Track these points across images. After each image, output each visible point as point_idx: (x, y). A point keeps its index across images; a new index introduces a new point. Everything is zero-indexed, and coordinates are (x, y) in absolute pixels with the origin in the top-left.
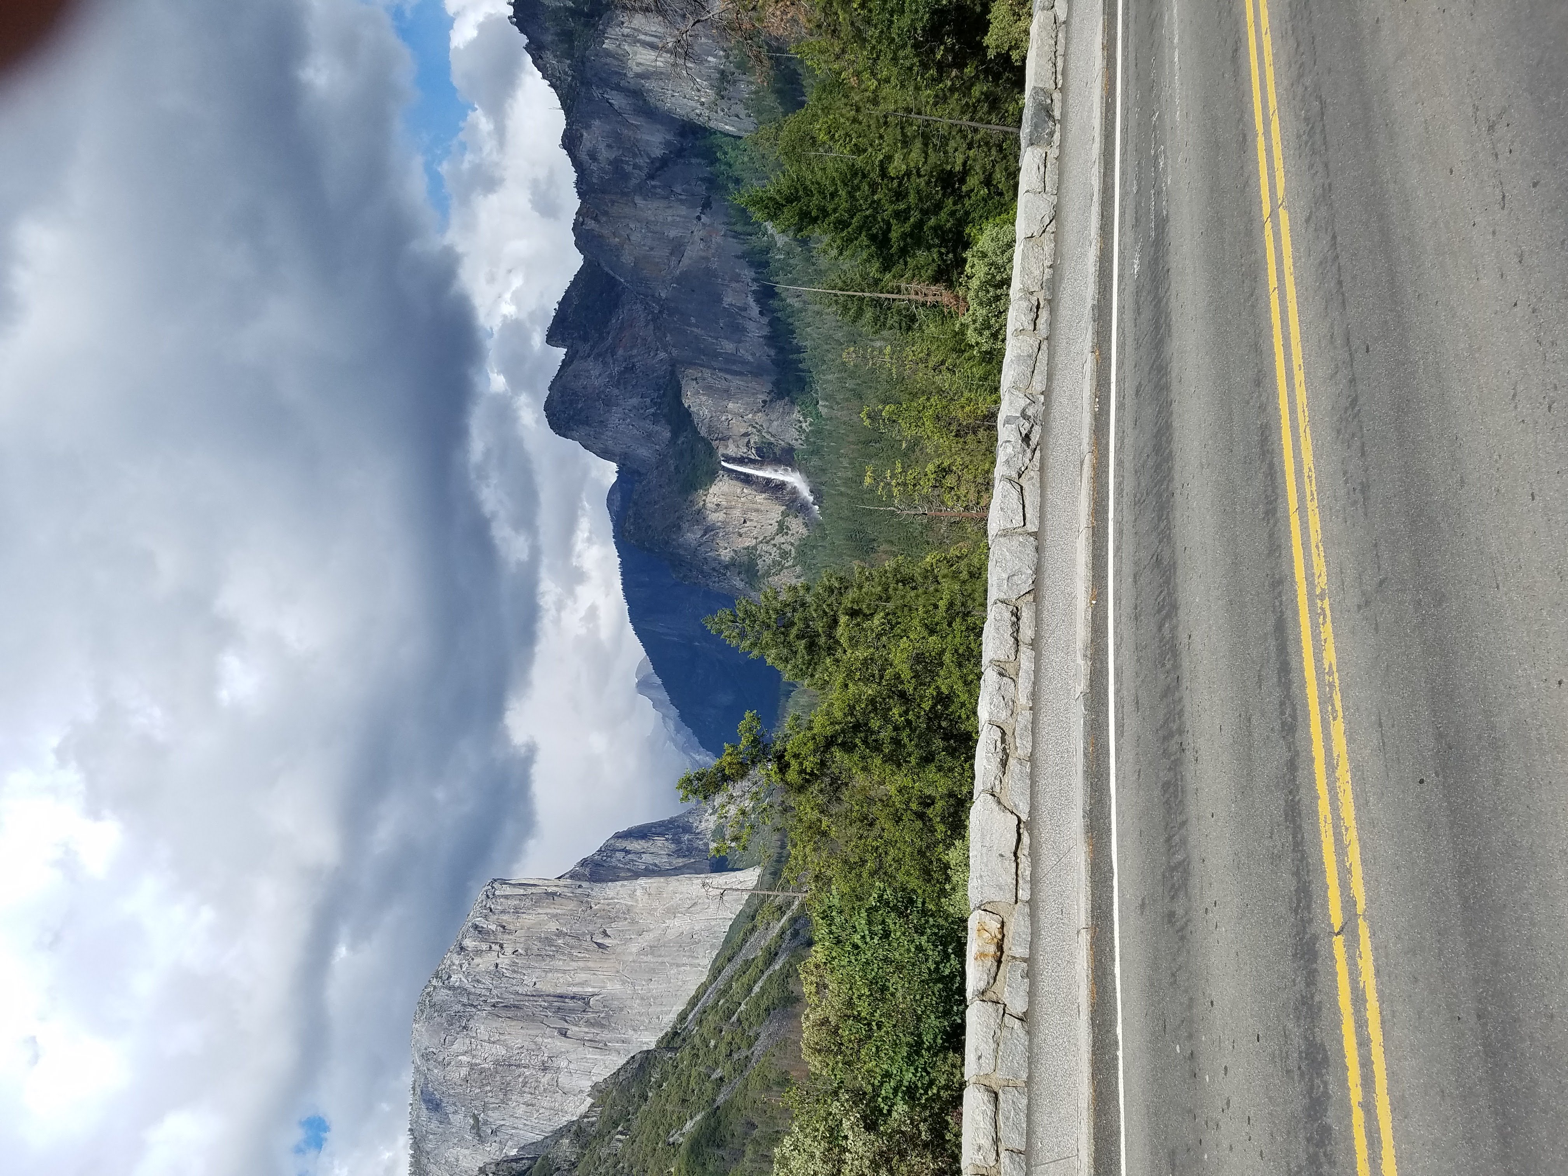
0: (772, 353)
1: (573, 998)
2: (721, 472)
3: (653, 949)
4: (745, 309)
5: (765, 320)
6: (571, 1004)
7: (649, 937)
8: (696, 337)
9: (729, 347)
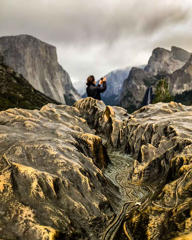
0: (175, 95)
1: (35, 69)
2: (148, 87)
3: (47, 84)
4: (183, 88)
5: (181, 93)
6: (34, 68)
7: (49, 83)
8: (176, 79)
9: (175, 86)
